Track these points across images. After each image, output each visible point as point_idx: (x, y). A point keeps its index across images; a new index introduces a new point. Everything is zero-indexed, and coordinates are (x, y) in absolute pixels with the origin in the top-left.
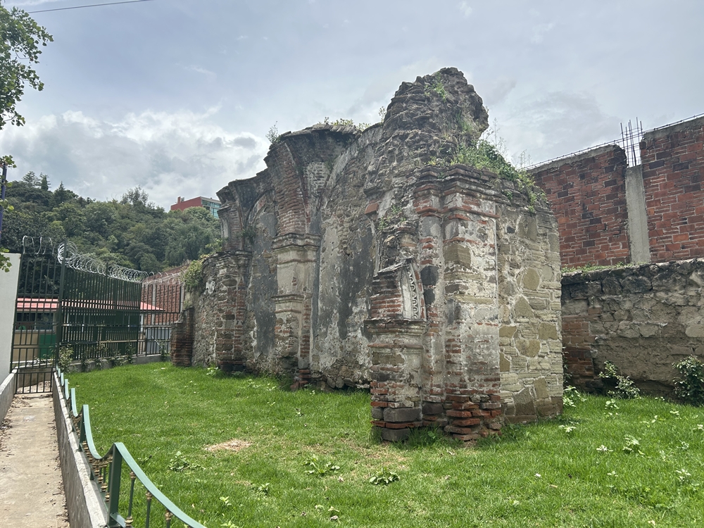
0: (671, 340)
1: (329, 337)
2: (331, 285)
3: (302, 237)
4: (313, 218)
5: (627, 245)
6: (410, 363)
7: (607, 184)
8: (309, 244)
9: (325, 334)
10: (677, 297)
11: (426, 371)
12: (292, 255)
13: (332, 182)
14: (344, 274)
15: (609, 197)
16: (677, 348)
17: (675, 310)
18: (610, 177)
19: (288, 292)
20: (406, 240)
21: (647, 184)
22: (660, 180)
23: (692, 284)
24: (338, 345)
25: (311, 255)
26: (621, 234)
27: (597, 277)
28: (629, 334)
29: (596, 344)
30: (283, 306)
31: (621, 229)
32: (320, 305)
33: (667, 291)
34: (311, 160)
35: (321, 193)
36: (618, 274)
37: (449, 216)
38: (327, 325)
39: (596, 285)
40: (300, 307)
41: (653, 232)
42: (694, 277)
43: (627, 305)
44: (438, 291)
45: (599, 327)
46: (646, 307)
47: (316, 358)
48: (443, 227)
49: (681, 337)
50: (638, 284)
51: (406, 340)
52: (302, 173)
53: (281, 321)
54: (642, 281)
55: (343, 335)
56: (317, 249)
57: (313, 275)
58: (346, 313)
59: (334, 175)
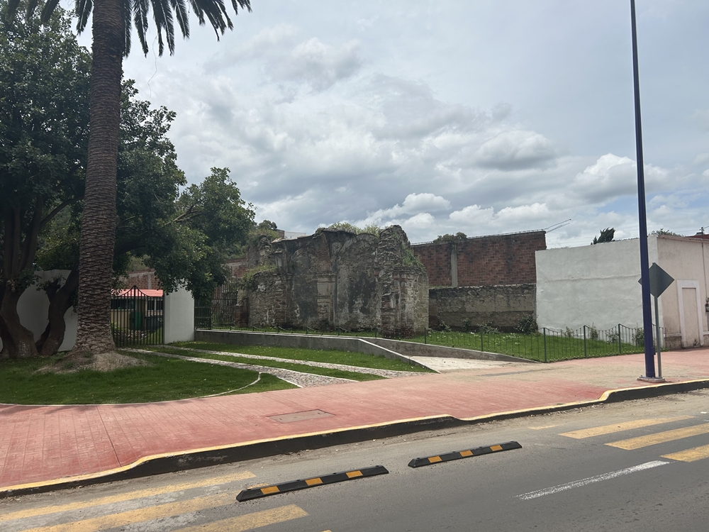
0: (462, 313)
1: (343, 313)
2: (344, 292)
3: (331, 272)
4: (334, 264)
5: (451, 279)
6: (393, 319)
7: (445, 256)
8: (333, 275)
9: (342, 311)
10: (464, 299)
11: (396, 321)
12: (326, 279)
13: (343, 250)
14: (350, 288)
15: (446, 261)
16: (463, 315)
17: (463, 303)
18: (446, 253)
19: (324, 295)
20: (391, 287)
21: (458, 258)
22: (462, 257)
23: (469, 295)
24: (348, 316)
25: (334, 280)
26: (449, 275)
27: (440, 290)
28: (450, 311)
29: (439, 314)
30: (322, 300)
31: (449, 273)
32: (338, 300)
33: (461, 296)
34: (335, 241)
35: (338, 254)
36: (447, 290)
37: (403, 280)
38: (342, 308)
39: (440, 293)
40: (329, 300)
41: (459, 276)
42: (469, 292)
43: (450, 301)
44: (399, 300)
45: (440, 308)
46: (455, 302)
47: (337, 321)
48: (400, 283)
49: (465, 312)
50: (453, 294)
51: (392, 313)
52: (329, 245)
53: (321, 306)
54: (454, 293)
55: (351, 312)
56: (336, 277)
57: (334, 288)
58: (351, 304)
59: (344, 247)
